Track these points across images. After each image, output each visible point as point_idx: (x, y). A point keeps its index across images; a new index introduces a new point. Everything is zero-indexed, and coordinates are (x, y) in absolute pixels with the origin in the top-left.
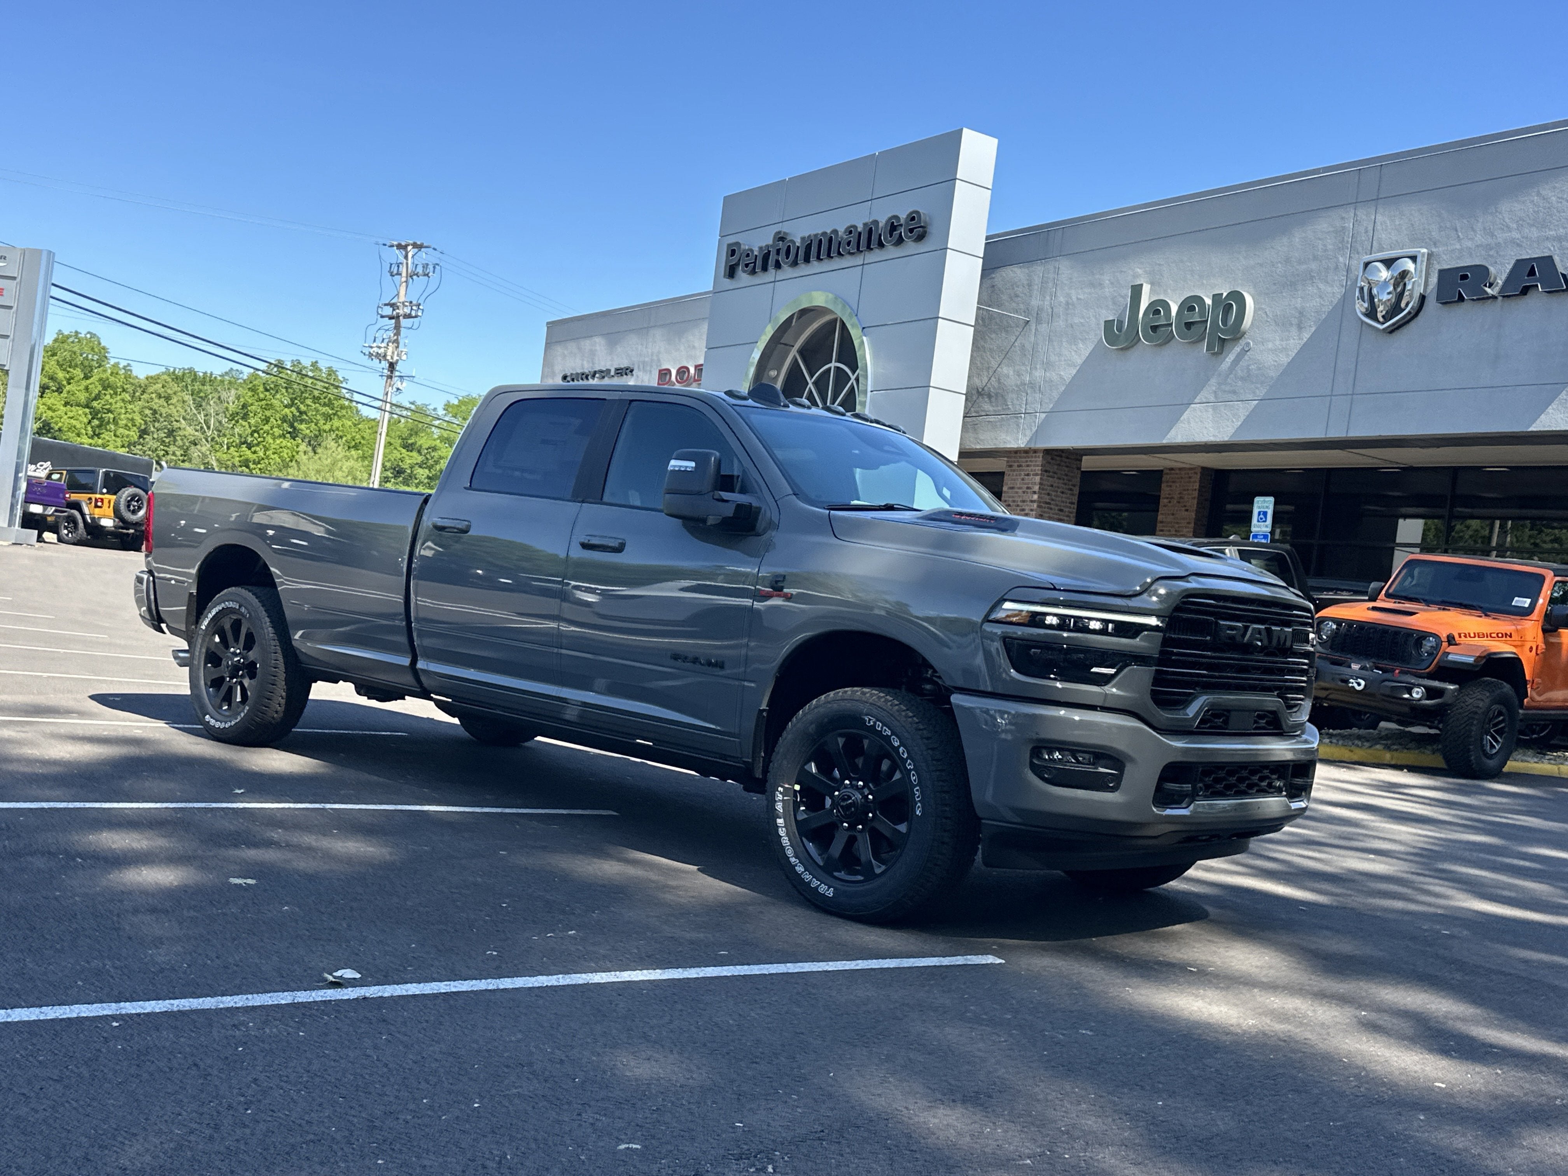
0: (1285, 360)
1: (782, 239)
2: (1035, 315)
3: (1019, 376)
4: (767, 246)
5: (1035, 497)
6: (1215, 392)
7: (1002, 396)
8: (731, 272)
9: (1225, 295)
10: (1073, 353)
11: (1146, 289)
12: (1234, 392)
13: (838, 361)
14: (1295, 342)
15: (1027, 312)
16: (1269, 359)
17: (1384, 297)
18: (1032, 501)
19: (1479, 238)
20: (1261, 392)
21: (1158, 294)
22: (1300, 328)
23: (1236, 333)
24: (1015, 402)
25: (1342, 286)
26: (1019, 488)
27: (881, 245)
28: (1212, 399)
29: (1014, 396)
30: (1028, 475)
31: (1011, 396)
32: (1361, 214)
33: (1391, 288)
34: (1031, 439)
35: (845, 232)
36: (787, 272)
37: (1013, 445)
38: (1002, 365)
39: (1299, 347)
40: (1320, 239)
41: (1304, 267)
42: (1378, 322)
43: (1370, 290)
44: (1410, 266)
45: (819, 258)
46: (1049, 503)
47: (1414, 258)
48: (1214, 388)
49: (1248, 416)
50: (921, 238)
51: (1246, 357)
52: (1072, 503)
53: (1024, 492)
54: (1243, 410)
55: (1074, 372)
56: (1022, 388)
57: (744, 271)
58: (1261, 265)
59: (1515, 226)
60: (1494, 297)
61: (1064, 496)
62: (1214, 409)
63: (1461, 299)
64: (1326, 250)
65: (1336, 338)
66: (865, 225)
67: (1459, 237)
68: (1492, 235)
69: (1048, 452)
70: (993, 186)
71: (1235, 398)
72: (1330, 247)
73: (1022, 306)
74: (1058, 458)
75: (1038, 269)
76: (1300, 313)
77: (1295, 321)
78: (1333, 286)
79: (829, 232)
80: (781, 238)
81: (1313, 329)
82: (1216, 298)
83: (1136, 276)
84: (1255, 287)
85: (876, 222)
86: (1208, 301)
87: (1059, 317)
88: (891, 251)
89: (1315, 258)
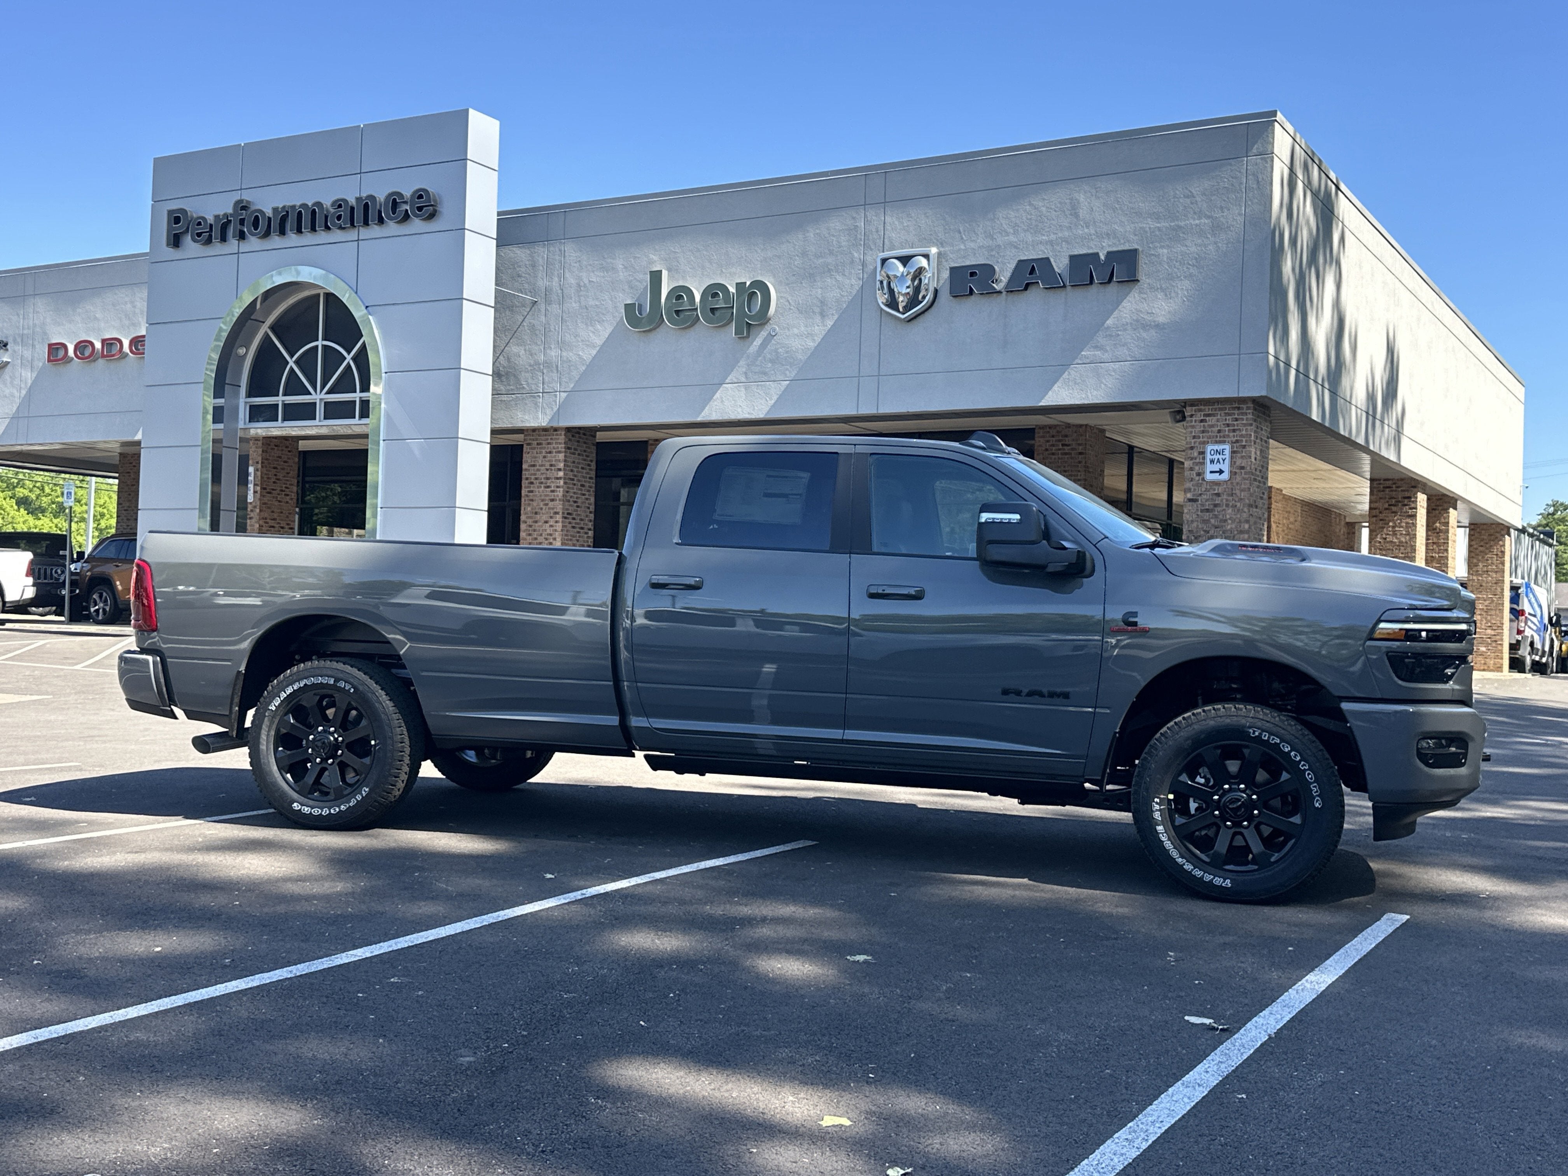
0: (812, 344)
1: (244, 208)
2: (543, 295)
3: (531, 355)
4: (226, 215)
5: (561, 474)
6: (746, 373)
7: (515, 376)
8: (175, 241)
9: (748, 284)
10: (591, 335)
11: (665, 274)
12: (765, 374)
13: (324, 339)
14: (820, 329)
15: (534, 291)
16: (796, 344)
17: (903, 290)
18: (557, 478)
19: (981, 241)
20: (792, 374)
21: (677, 280)
22: (823, 315)
23: (763, 318)
24: (530, 381)
25: (859, 279)
26: (542, 466)
27: (381, 221)
28: (743, 379)
29: (528, 375)
30: (550, 452)
31: (523, 376)
32: (871, 214)
33: (909, 283)
34: (552, 418)
35: (333, 205)
36: (253, 243)
37: (533, 424)
38: (510, 344)
39: (824, 333)
40: (834, 236)
41: (821, 260)
42: (898, 311)
43: (889, 284)
44: (923, 262)
45: (299, 231)
46: (573, 480)
47: (926, 256)
48: (744, 370)
49: (781, 395)
50: (432, 216)
51: (773, 342)
52: (591, 478)
53: (547, 470)
54: (775, 390)
55: (594, 352)
56: (536, 367)
57: (195, 241)
58: (779, 257)
59: (1012, 231)
60: (1000, 292)
61: (584, 471)
62: (746, 389)
63: (971, 292)
64: (840, 247)
65: (859, 325)
66: (358, 199)
67: (962, 238)
68: (992, 238)
69: (569, 430)
70: (499, 166)
71: (766, 378)
72: (844, 244)
73: (526, 286)
74: (577, 435)
75: (542, 253)
76: (822, 302)
77: (817, 310)
78: (850, 279)
79: (310, 204)
80: (242, 206)
81: (836, 317)
82: (740, 286)
83: (651, 262)
84: (774, 276)
85: (372, 198)
86: (732, 290)
87: (571, 298)
88: (392, 228)
89: (831, 253)
